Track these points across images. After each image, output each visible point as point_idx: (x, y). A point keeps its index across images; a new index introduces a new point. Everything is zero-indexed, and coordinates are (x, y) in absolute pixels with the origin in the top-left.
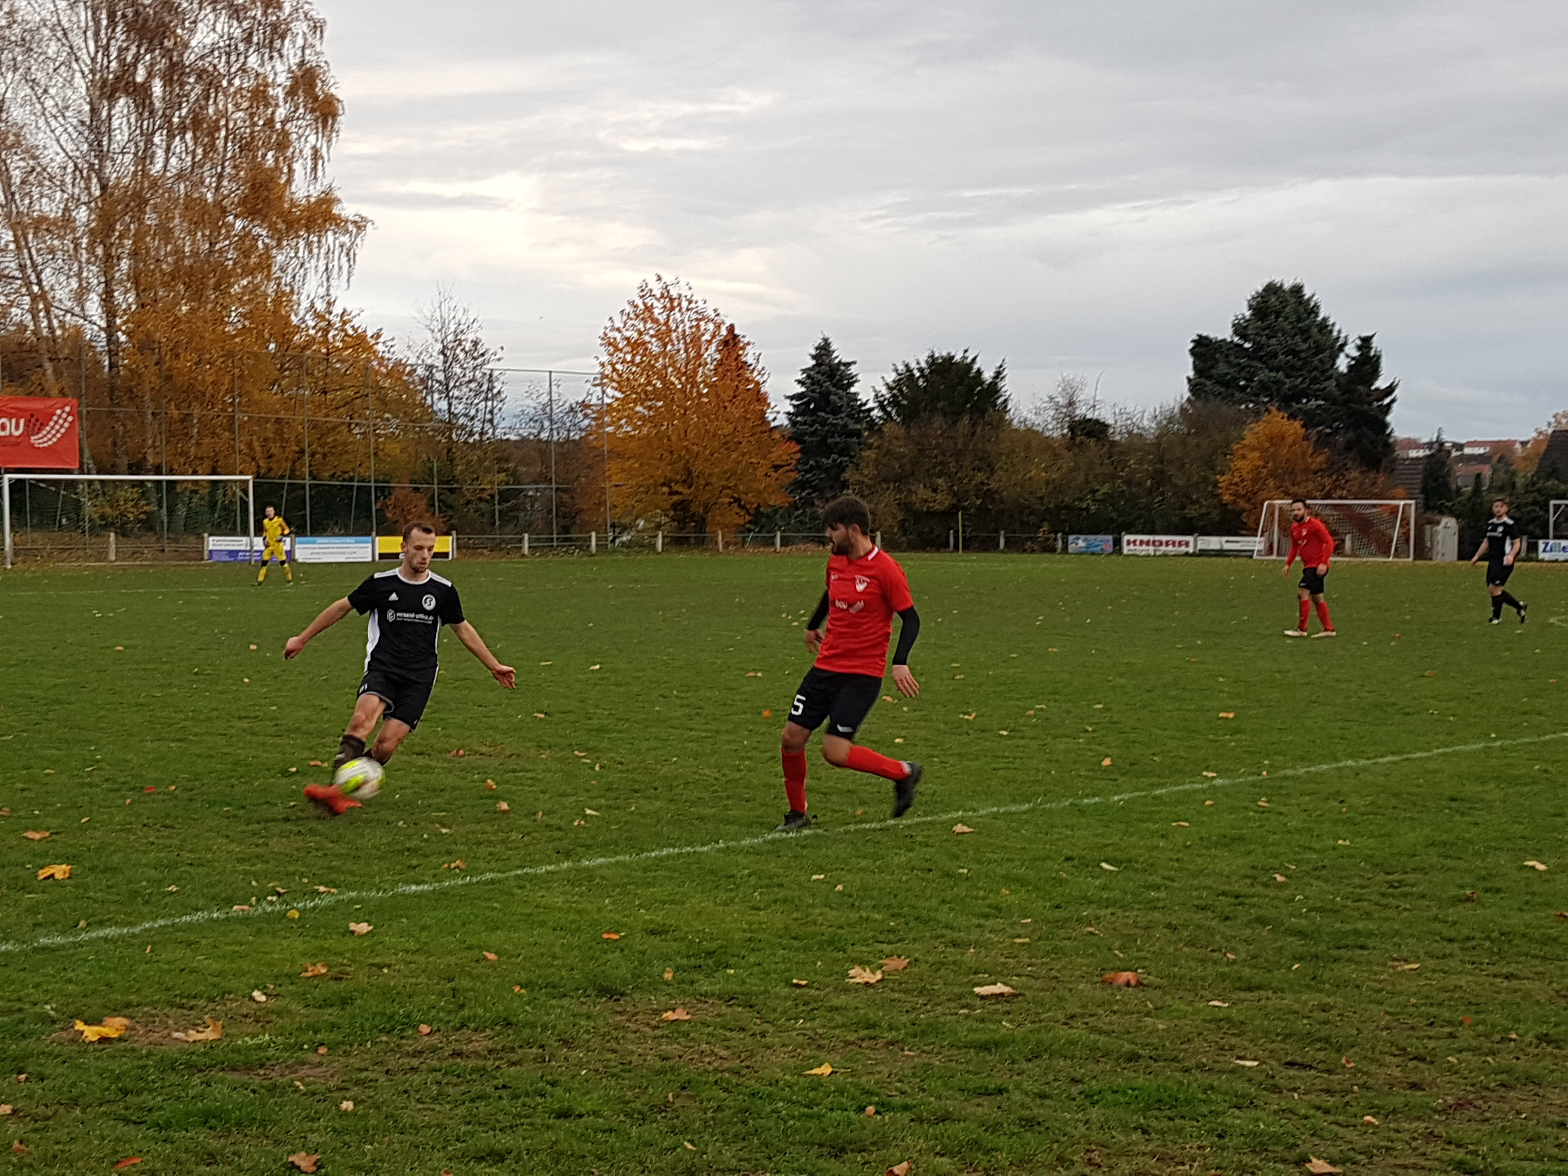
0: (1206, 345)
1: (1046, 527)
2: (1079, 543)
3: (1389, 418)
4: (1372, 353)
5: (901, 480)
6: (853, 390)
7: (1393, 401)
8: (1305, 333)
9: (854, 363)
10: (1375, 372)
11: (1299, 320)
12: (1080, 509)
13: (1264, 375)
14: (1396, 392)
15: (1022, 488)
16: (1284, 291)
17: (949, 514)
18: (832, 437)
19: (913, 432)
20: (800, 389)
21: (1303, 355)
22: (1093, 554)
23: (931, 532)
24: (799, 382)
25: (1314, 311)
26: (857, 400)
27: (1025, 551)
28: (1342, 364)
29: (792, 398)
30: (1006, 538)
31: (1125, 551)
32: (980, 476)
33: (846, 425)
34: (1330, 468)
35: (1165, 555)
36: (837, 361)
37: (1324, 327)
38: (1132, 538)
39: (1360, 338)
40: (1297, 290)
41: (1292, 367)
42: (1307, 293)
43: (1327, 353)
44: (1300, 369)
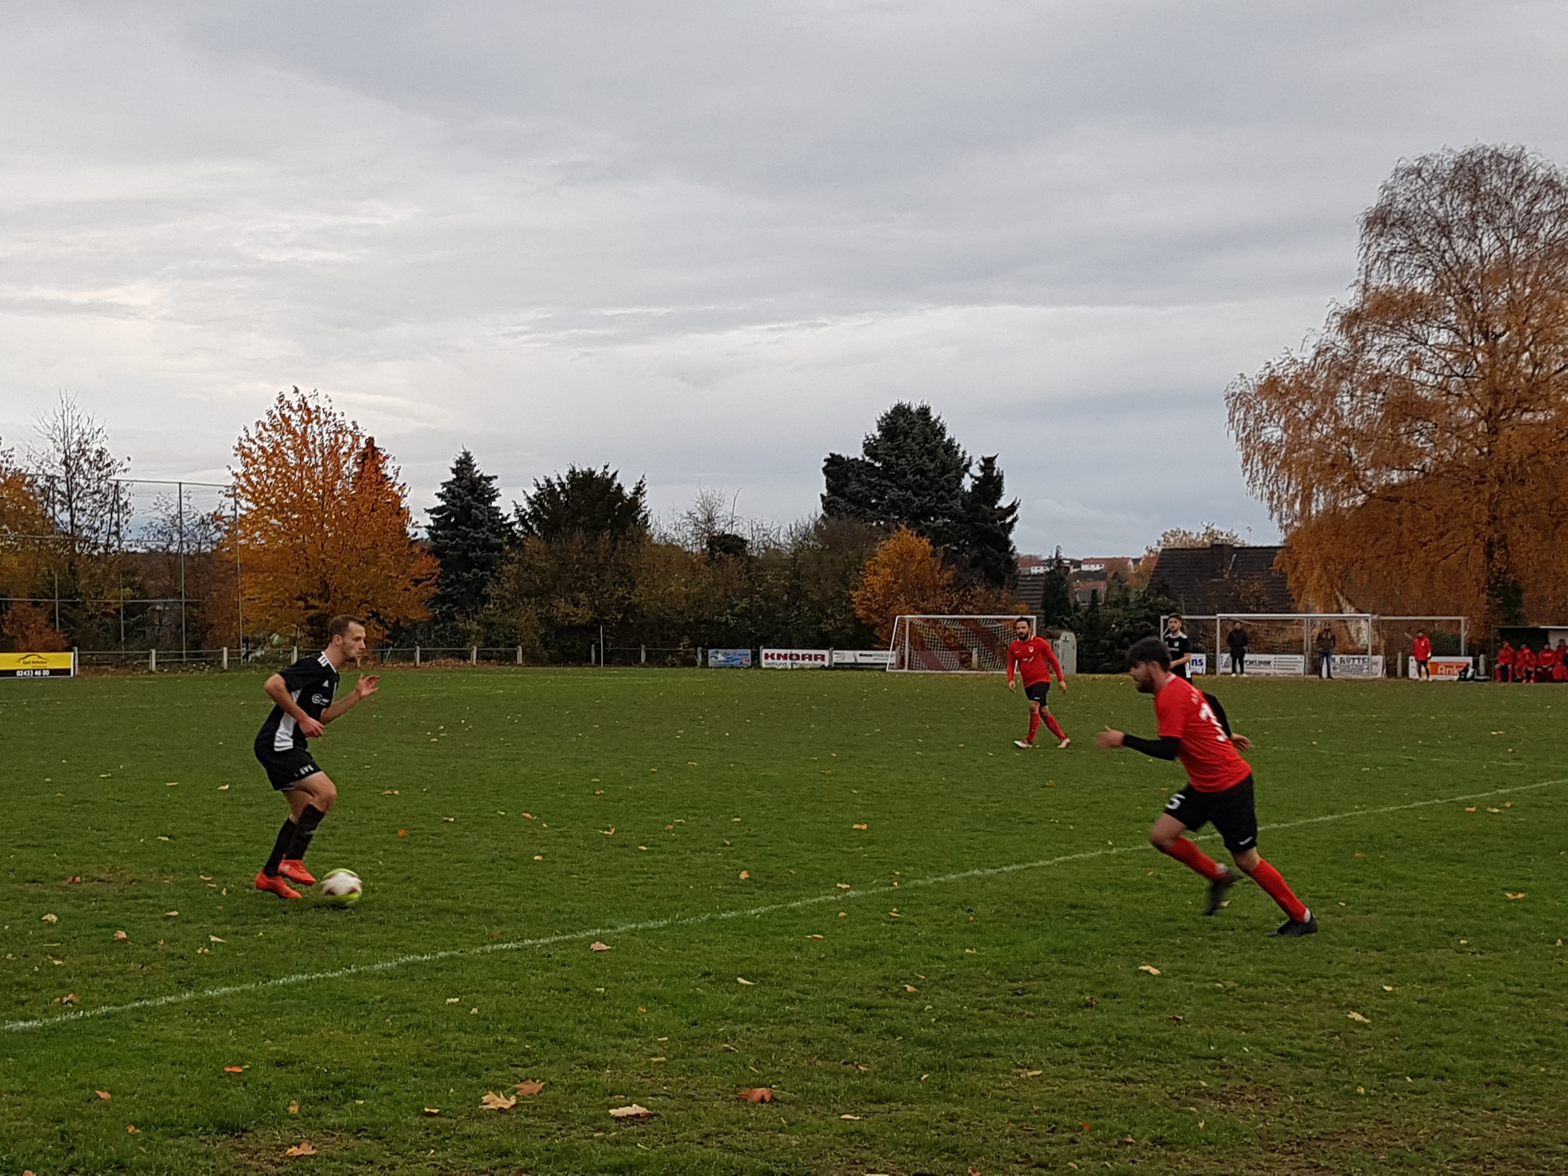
0: (838, 465)
1: (686, 641)
2: (718, 657)
3: (1011, 537)
4: (995, 474)
5: (543, 594)
6: (494, 504)
7: (1015, 520)
8: (932, 453)
9: (496, 477)
10: (998, 492)
11: (926, 441)
12: (720, 623)
13: (893, 493)
14: (1018, 511)
15: (663, 602)
16: (911, 413)
17: (590, 628)
18: (474, 551)
19: (554, 547)
20: (441, 503)
21: (931, 474)
22: (732, 667)
23: (573, 646)
24: (439, 495)
25: (941, 431)
26: (498, 514)
27: (666, 665)
28: (967, 483)
29: (431, 512)
30: (647, 652)
31: (764, 665)
32: (621, 591)
33: (487, 539)
34: (957, 584)
35: (802, 669)
36: (478, 475)
37: (950, 448)
38: (770, 651)
39: (983, 459)
40: (924, 412)
41: (920, 486)
42: (934, 415)
43: (954, 473)
44: (927, 489)
